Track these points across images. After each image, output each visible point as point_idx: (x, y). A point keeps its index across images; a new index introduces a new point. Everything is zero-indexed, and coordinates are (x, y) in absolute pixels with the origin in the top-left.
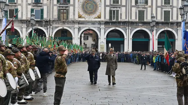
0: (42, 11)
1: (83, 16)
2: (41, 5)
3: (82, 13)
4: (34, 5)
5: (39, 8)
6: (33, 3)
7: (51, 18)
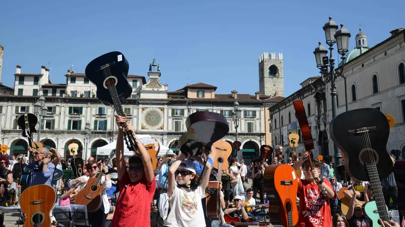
0: (106, 122)
1: (146, 127)
2: (104, 116)
3: (145, 124)
4: (98, 116)
5: (103, 119)
6: (97, 115)
7: (114, 129)
